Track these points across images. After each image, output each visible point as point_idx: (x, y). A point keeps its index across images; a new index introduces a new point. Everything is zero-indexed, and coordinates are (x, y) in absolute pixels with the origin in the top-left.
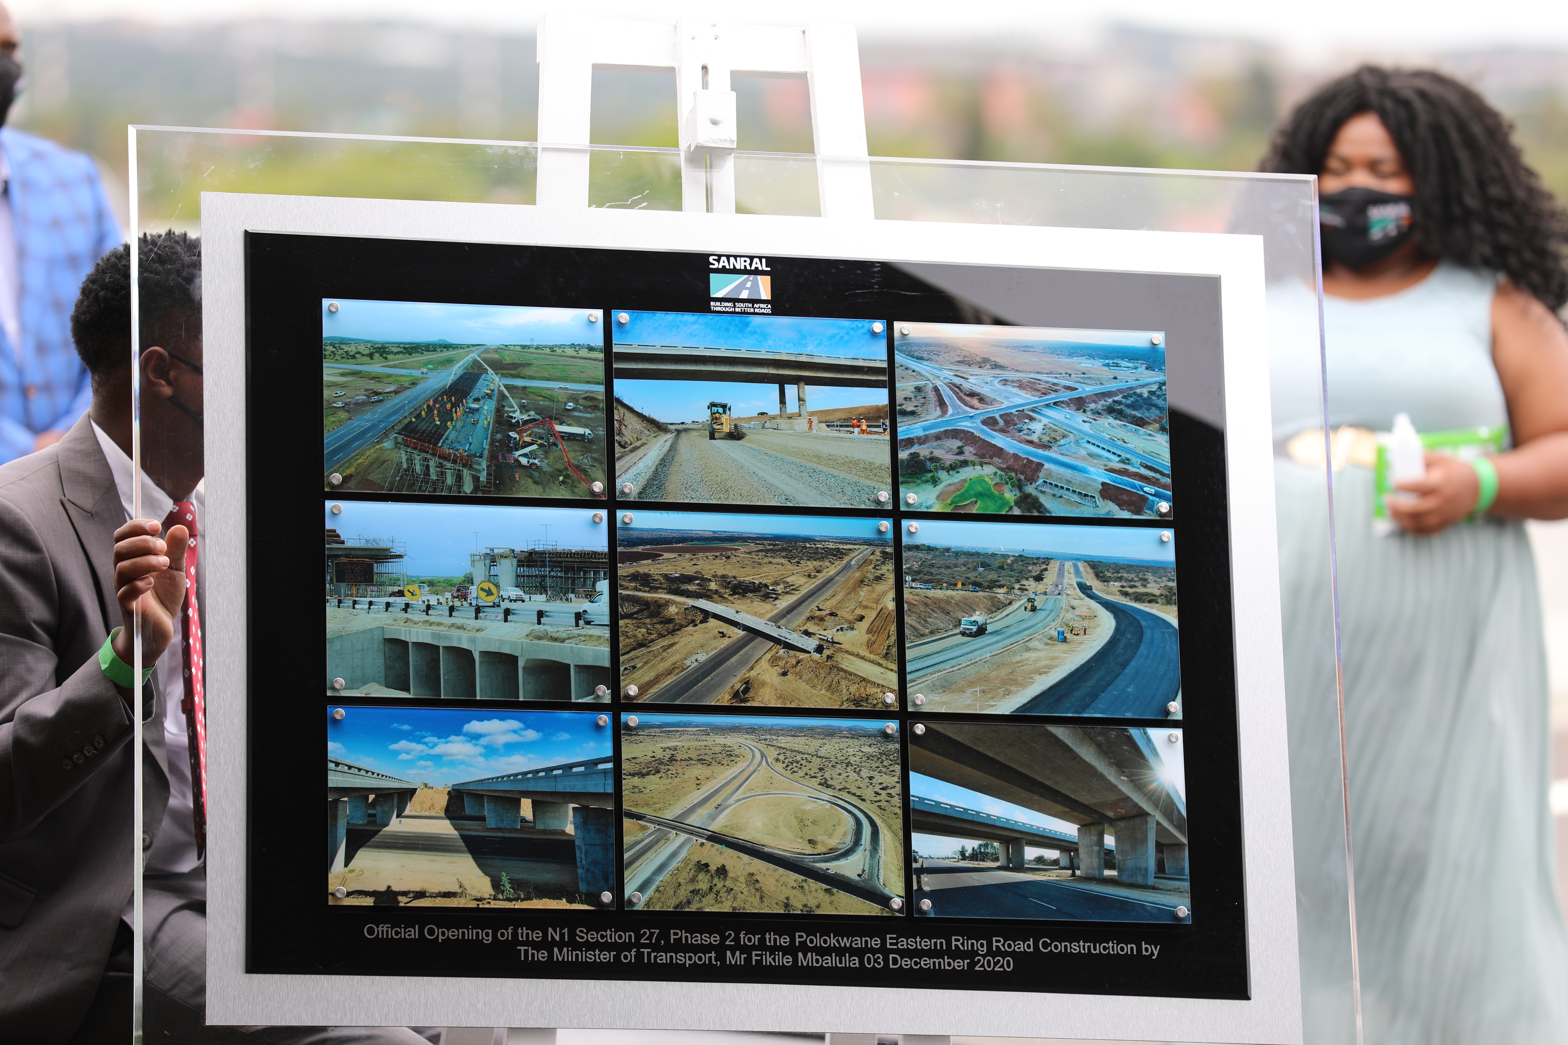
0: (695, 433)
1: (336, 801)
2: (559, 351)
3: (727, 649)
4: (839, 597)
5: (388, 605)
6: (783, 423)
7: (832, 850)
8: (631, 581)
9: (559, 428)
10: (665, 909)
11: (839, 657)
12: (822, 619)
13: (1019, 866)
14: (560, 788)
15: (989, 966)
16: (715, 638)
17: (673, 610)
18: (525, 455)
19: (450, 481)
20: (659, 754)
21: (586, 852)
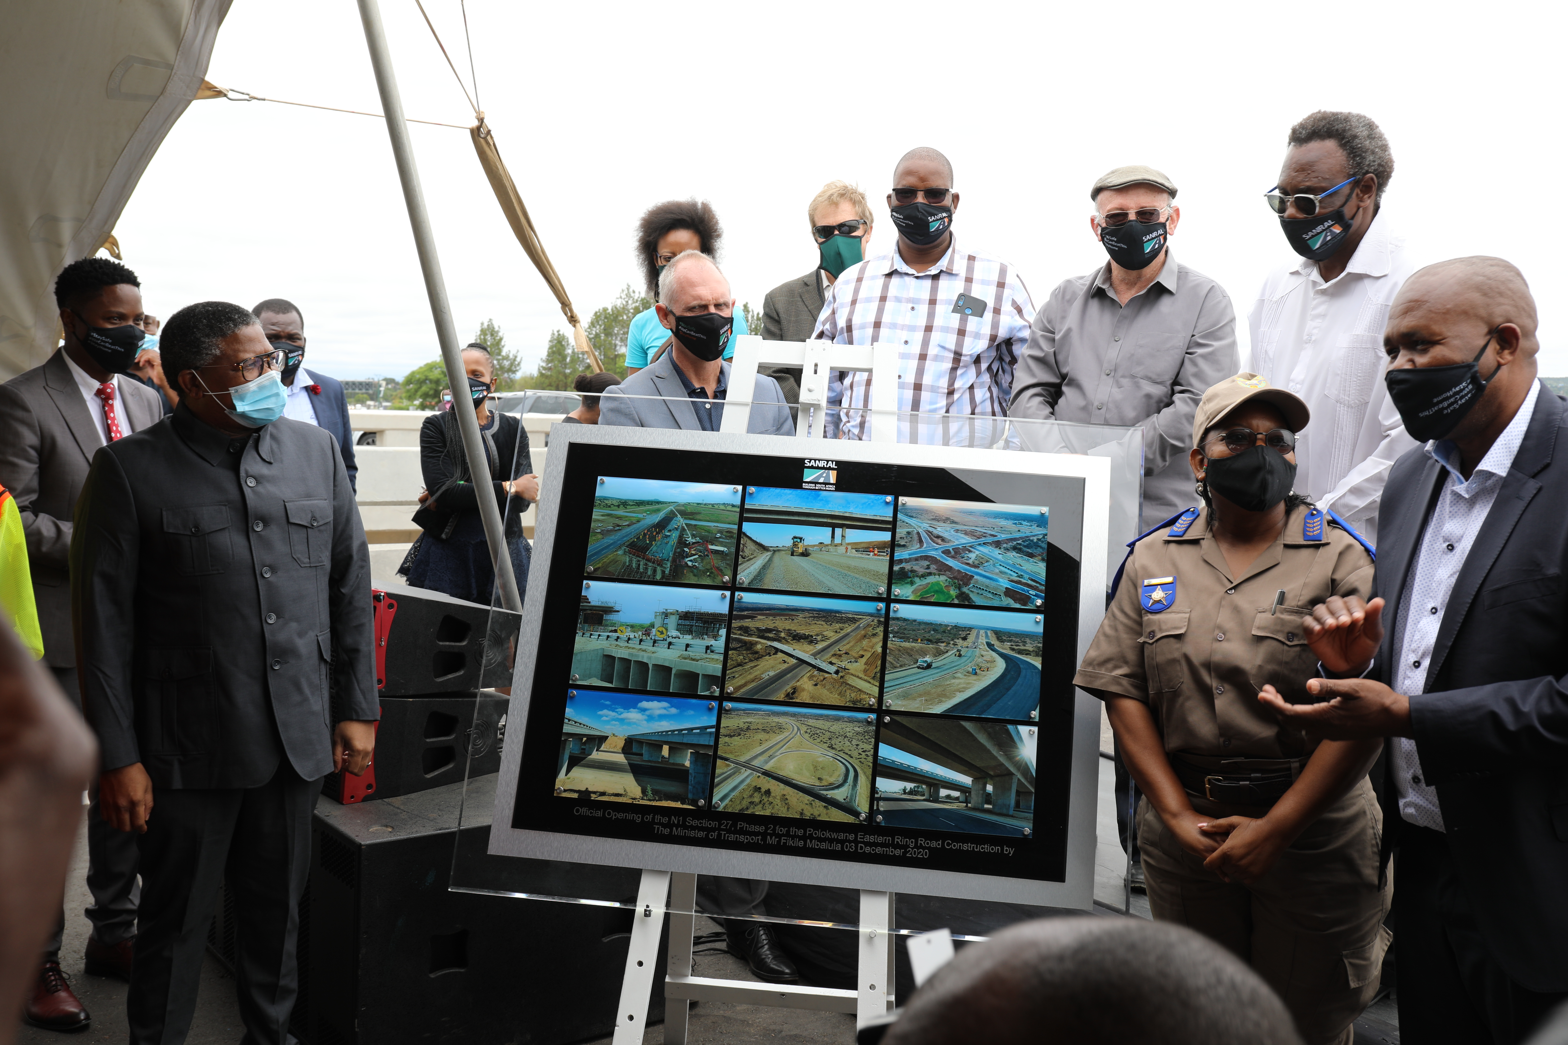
0: (783, 552)
1: (566, 740)
2: (716, 507)
3: (785, 670)
4: (851, 644)
5: (608, 637)
6: (831, 549)
7: (831, 784)
8: (738, 630)
9: (711, 547)
10: (734, 811)
11: (847, 677)
12: (840, 656)
13: (936, 800)
14: (685, 741)
15: (915, 854)
16: (780, 663)
17: (759, 647)
18: (691, 561)
19: (649, 572)
20: (741, 725)
21: (695, 777)
